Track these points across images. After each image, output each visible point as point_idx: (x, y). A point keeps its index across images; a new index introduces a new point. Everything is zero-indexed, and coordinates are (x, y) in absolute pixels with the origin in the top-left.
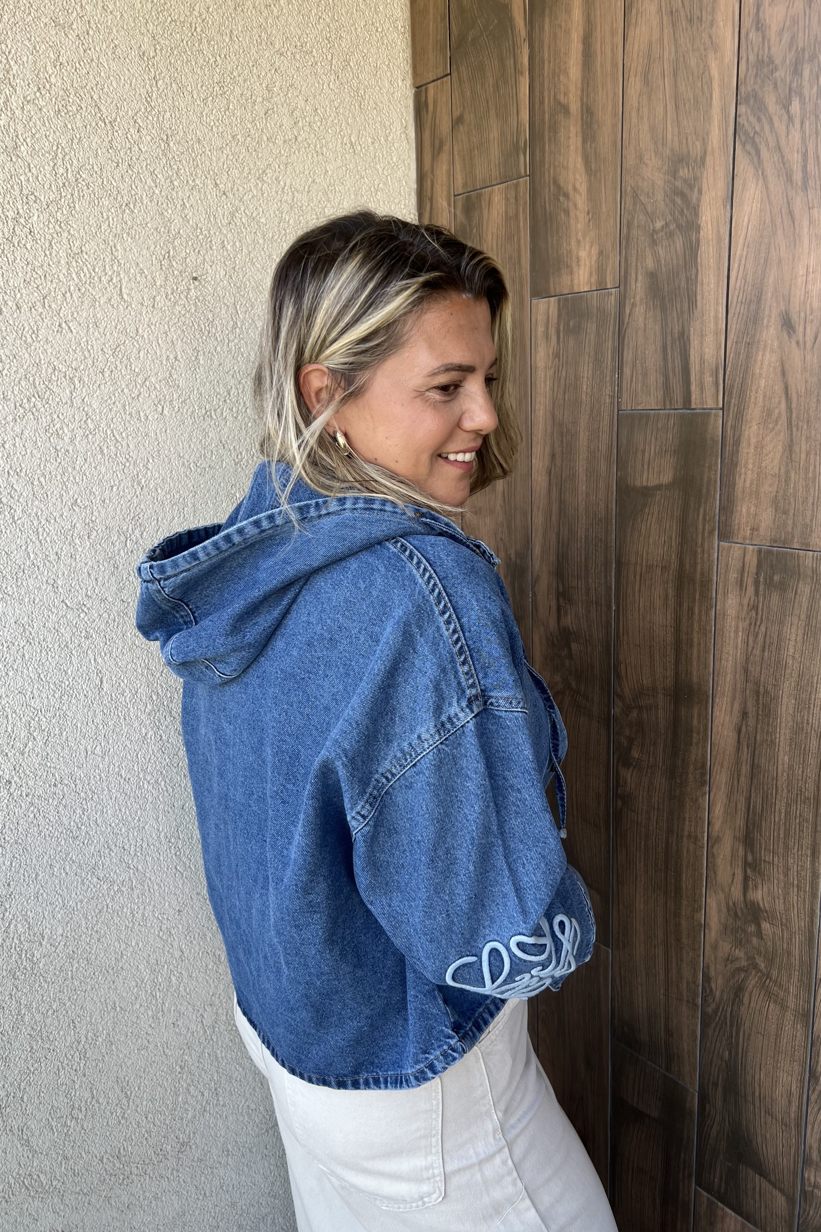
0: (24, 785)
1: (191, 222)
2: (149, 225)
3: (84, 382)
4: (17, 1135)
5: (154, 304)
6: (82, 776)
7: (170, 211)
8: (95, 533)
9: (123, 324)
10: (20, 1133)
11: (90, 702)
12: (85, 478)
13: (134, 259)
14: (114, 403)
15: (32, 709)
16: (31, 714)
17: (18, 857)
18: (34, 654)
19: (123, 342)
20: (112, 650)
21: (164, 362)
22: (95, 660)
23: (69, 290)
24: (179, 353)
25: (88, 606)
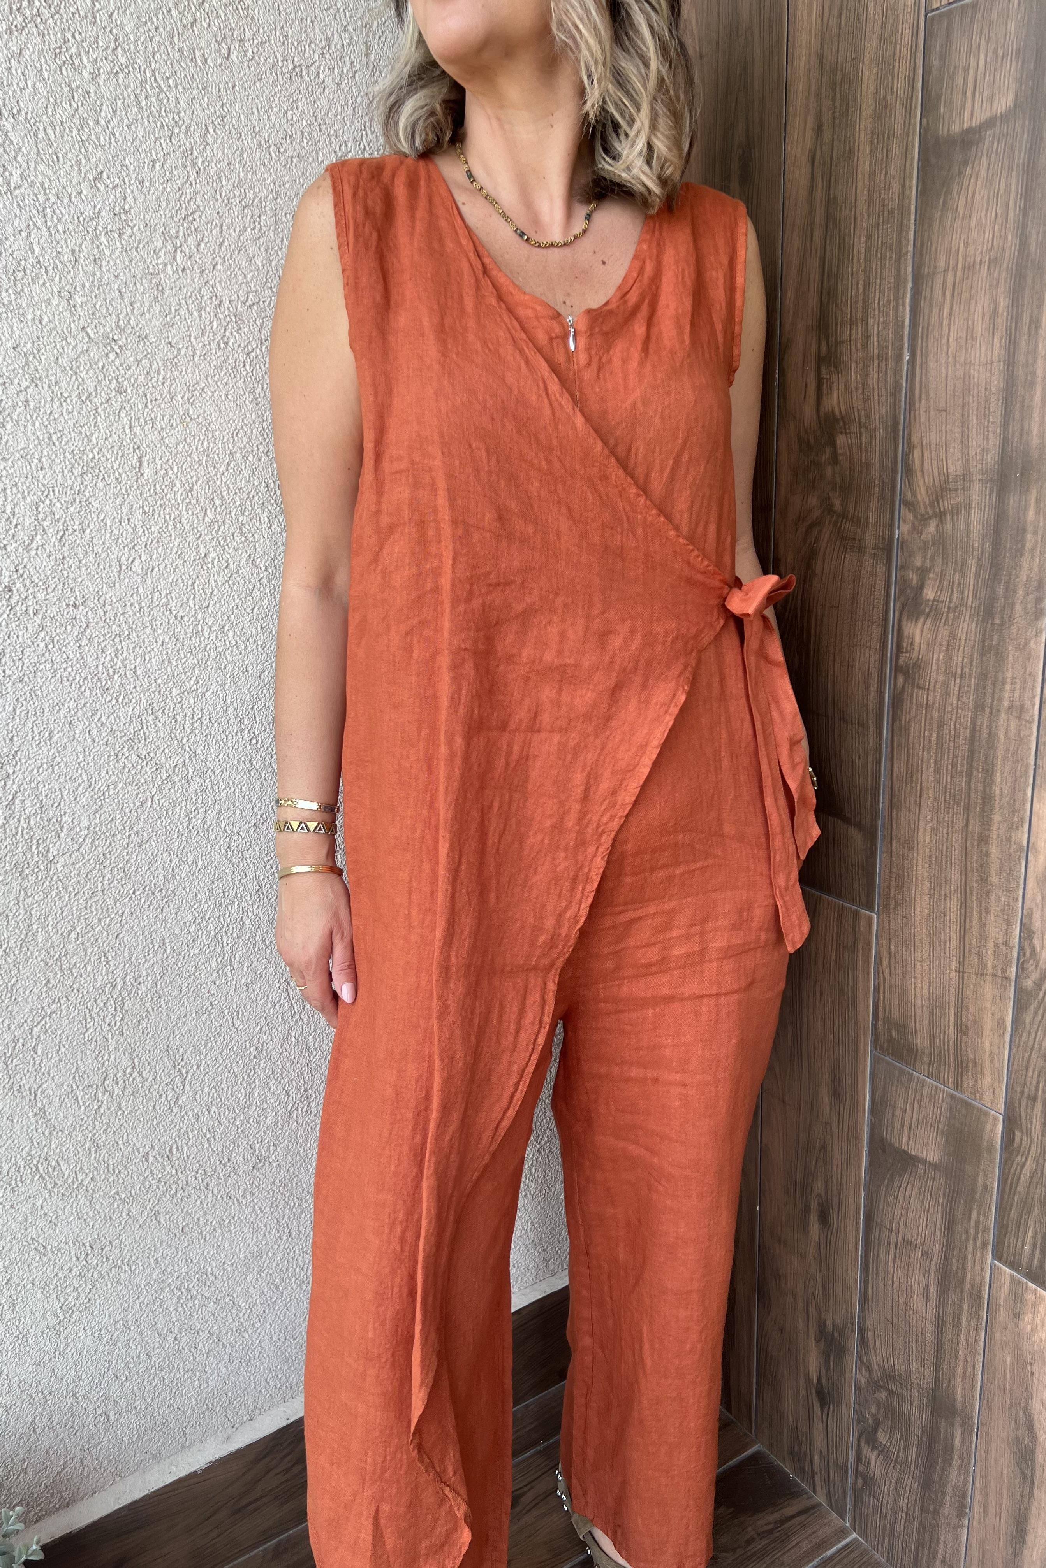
0: (30, 597)
4: (27, 1099)
6: (115, 600)
8: (130, 230)
10: (33, 1098)
11: (123, 491)
12: (113, 140)
14: (156, 29)
15: (40, 486)
16: (40, 494)
17: (24, 702)
18: (42, 403)
20: (156, 418)
22: (131, 428)
25: (120, 342)
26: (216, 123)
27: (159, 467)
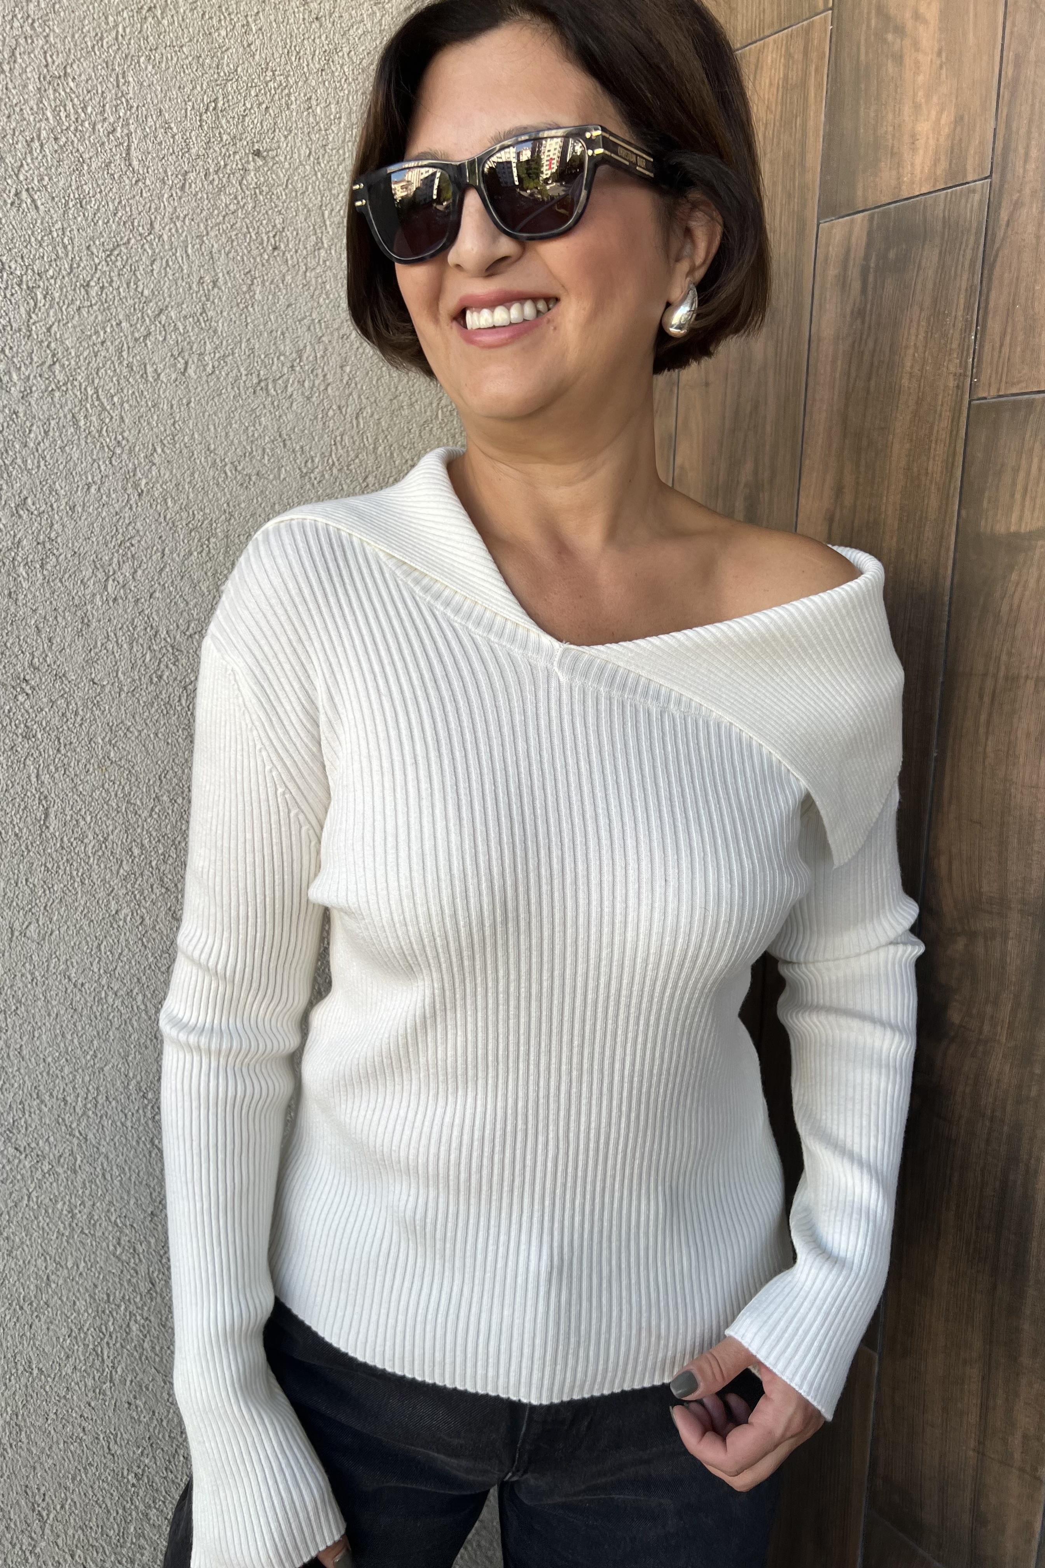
1: (257, 57)
2: (184, 49)
3: (53, 299)
5: (184, 185)
7: (223, 33)
8: (54, 560)
9: (128, 209)
11: (23, 848)
12: (42, 463)
13: (155, 101)
14: (103, 343)
19: (125, 240)
20: (69, 764)
21: (194, 286)
22: (37, 776)
23: (39, 137)
24: (220, 275)
25: (32, 683)
26: (165, 442)
27: (68, 818)
